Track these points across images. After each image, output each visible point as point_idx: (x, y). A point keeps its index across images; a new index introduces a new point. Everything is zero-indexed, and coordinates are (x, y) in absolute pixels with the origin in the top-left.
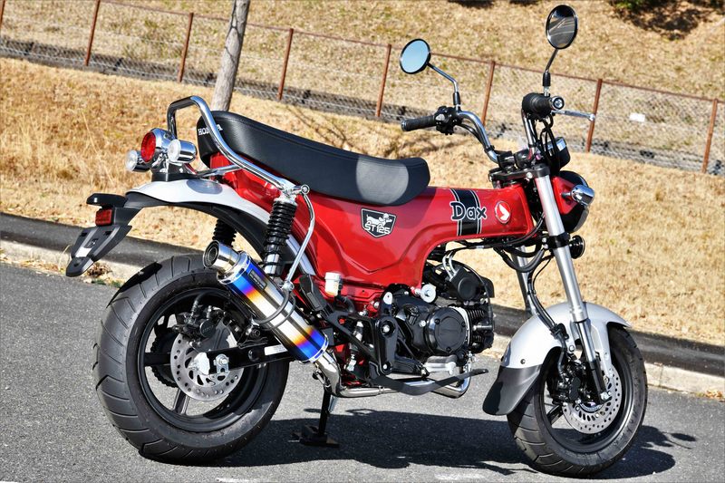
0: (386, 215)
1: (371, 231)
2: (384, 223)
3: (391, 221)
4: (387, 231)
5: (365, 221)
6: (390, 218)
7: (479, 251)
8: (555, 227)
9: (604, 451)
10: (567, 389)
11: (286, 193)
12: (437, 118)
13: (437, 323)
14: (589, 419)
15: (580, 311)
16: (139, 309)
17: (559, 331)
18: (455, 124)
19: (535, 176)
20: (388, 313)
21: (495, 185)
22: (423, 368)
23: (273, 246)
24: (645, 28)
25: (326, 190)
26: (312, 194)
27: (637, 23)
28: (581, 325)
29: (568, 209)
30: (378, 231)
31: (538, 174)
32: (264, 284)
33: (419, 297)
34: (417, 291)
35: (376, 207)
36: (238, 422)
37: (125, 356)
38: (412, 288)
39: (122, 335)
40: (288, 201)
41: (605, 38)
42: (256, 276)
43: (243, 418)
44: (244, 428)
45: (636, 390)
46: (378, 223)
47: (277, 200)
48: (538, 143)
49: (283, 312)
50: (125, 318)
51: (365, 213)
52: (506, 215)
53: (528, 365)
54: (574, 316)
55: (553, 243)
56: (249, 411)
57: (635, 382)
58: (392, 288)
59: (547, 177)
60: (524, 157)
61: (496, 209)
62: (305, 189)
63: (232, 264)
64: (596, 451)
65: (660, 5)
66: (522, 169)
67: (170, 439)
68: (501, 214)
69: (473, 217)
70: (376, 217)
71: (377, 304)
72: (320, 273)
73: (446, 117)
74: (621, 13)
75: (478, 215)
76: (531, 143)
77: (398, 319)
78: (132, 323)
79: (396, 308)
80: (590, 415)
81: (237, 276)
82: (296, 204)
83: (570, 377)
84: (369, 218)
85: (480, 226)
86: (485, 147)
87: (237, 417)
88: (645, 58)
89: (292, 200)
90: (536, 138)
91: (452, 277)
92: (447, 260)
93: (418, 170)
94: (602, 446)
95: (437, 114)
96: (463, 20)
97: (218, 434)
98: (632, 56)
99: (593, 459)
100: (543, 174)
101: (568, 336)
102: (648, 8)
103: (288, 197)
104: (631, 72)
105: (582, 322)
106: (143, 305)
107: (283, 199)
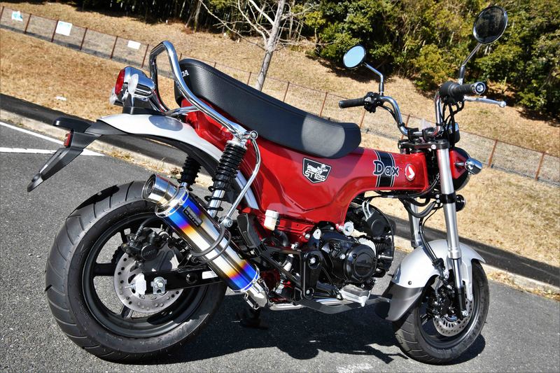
0: (324, 166)
1: (309, 177)
2: (321, 172)
3: (327, 170)
4: (323, 178)
5: (306, 169)
6: (327, 168)
7: (390, 199)
8: (447, 188)
9: (456, 347)
10: (440, 307)
11: (238, 137)
12: (366, 100)
13: (354, 258)
14: (450, 326)
15: (456, 251)
16: (88, 227)
17: (438, 263)
18: (378, 105)
19: (438, 148)
20: (316, 247)
21: (402, 151)
22: (339, 293)
23: (220, 183)
24: (428, 98)
25: (274, 138)
26: (261, 140)
27: (425, 95)
28: (456, 261)
29: (458, 175)
30: (316, 178)
31: (441, 147)
32: (199, 221)
33: (342, 233)
34: (340, 227)
35: (316, 158)
36: (176, 330)
37: (68, 270)
38: (337, 225)
39: (68, 250)
40: (239, 144)
41: (411, 100)
42: (192, 213)
43: (181, 327)
44: (180, 335)
45: (482, 306)
46: (316, 172)
47: (229, 142)
48: (443, 124)
49: (218, 247)
50: (72, 235)
51: (306, 162)
52: (412, 175)
53: (414, 286)
54: (451, 254)
55: (444, 199)
56: (187, 320)
57: (482, 300)
58: (321, 225)
59: (447, 150)
60: (429, 133)
61: (406, 169)
62: (253, 134)
63: (168, 198)
64: (450, 348)
65: (434, 90)
66: (426, 142)
67: (108, 345)
68: (409, 174)
69: (389, 173)
70: (315, 166)
71: (308, 236)
72: (263, 208)
73: (372, 99)
74: (419, 90)
75: (393, 173)
76: (439, 123)
77: (323, 252)
78: (78, 240)
79: (323, 241)
80: (451, 323)
81: (171, 211)
82: (245, 148)
83: (443, 298)
84: (309, 167)
85: (393, 181)
86: (398, 123)
87: (176, 325)
88: (426, 109)
89: (243, 144)
90: (443, 119)
91: (367, 218)
92: (366, 204)
93: (353, 132)
94: (455, 344)
95: (365, 97)
96: (356, 87)
97: (156, 339)
98: (422, 108)
99: (448, 353)
100: (444, 147)
101: (444, 267)
102: (430, 90)
103: (240, 140)
104: (420, 114)
105: (457, 259)
106: (92, 224)
107: (234, 142)
